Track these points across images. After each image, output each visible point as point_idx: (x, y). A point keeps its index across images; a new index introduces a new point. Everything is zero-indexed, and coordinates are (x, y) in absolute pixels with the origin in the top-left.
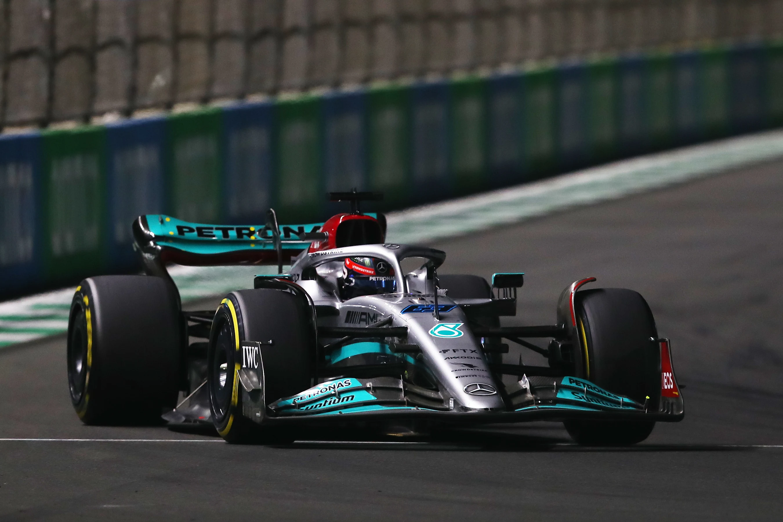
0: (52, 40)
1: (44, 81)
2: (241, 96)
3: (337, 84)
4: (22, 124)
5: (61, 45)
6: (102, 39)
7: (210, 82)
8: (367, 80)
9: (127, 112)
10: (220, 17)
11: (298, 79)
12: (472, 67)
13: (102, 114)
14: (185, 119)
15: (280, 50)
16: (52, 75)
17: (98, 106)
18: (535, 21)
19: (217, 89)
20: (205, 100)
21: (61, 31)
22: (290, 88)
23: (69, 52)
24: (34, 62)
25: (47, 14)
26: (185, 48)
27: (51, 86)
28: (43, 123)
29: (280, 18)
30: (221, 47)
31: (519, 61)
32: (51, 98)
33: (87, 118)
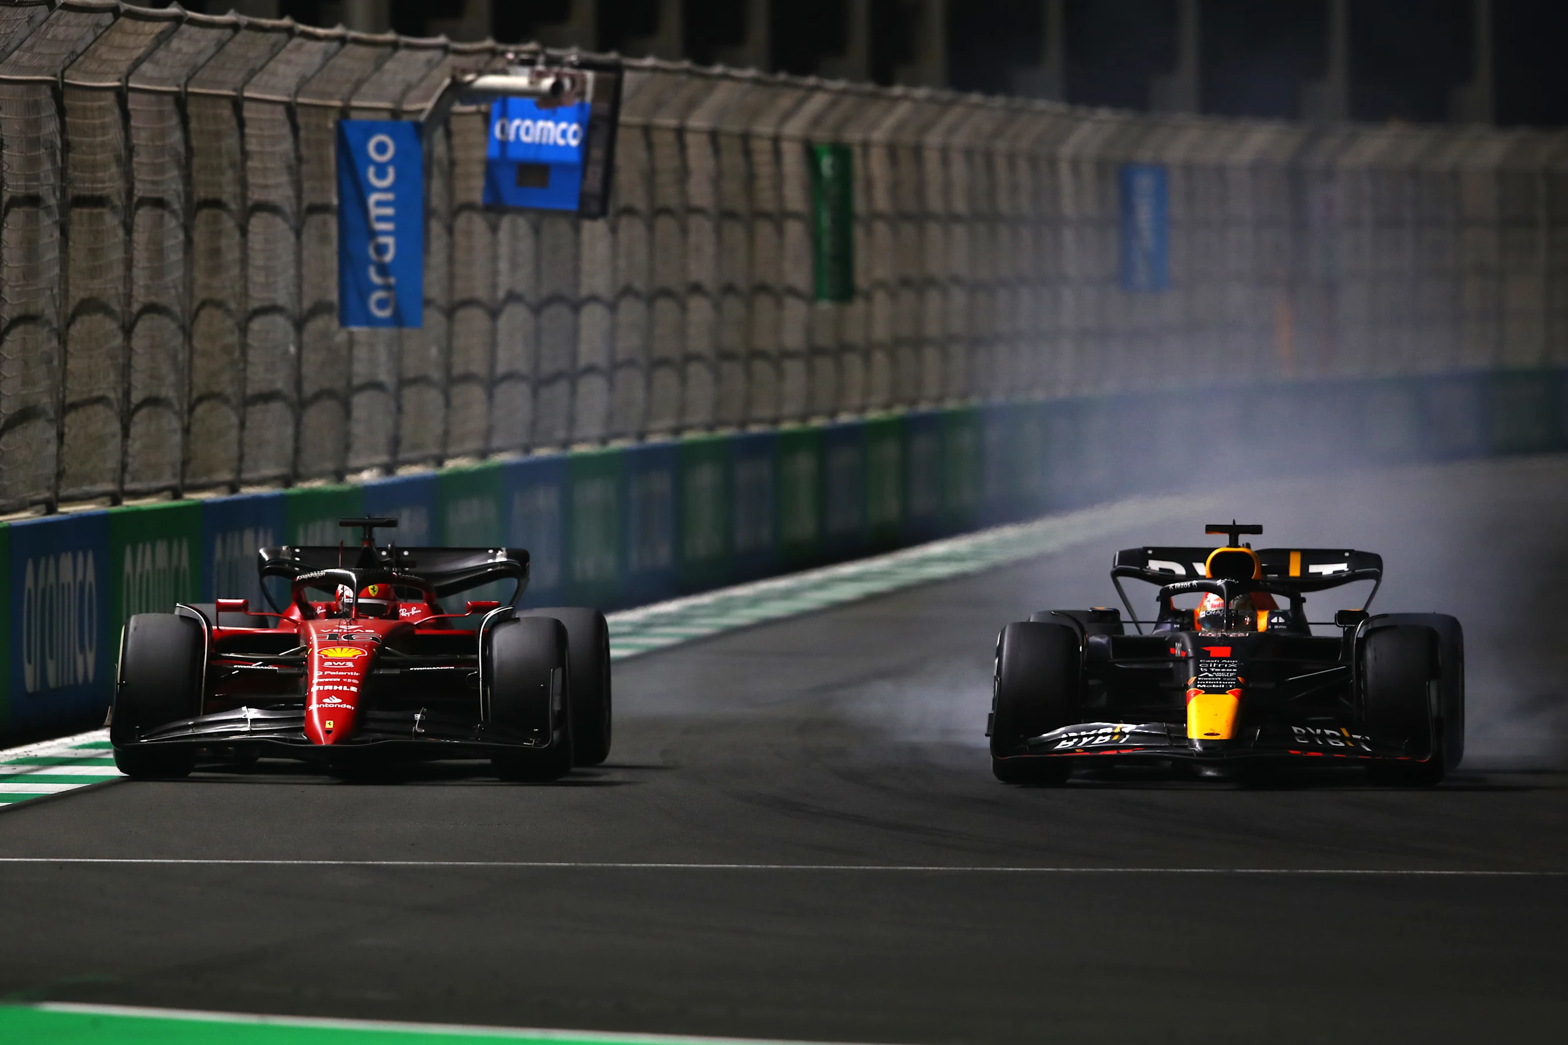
0: (298, 383)
1: (289, 431)
2: (527, 449)
3: (641, 436)
4: (261, 482)
5: (309, 389)
6: (357, 381)
7: (489, 433)
8: (677, 431)
9: (388, 469)
10: (502, 355)
11: (596, 430)
12: (804, 418)
13: (358, 470)
14: (459, 476)
15: (573, 392)
16: (298, 423)
17: (354, 462)
18: (880, 358)
19: (496, 443)
20: (483, 454)
21: (307, 370)
22: (584, 440)
23: (318, 396)
24: (277, 407)
25: (292, 349)
26: (459, 393)
27: (297, 437)
28: (287, 481)
29: (574, 356)
30: (502, 392)
31: (862, 409)
32: (297, 451)
33: (339, 476)
